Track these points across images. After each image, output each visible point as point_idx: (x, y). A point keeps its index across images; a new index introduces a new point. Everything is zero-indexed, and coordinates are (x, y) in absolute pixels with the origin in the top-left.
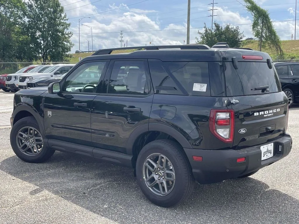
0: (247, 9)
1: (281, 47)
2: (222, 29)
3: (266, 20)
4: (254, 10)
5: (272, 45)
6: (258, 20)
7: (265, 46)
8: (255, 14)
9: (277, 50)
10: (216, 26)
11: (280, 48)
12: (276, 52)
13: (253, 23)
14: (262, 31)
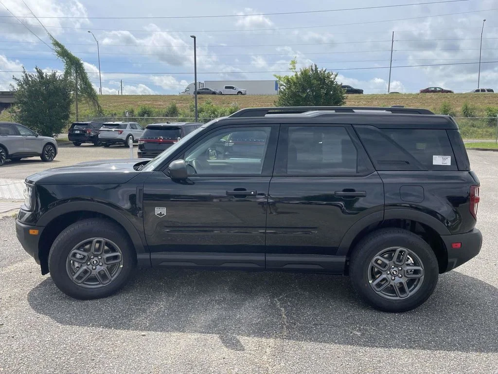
0: (56, 53)
1: (99, 102)
2: (46, 76)
3: (81, 70)
4: (66, 56)
5: (88, 99)
6: (71, 69)
7: (81, 100)
8: (67, 62)
9: (95, 106)
10: (38, 72)
11: (97, 103)
12: (93, 108)
13: (65, 71)
14: (77, 82)
